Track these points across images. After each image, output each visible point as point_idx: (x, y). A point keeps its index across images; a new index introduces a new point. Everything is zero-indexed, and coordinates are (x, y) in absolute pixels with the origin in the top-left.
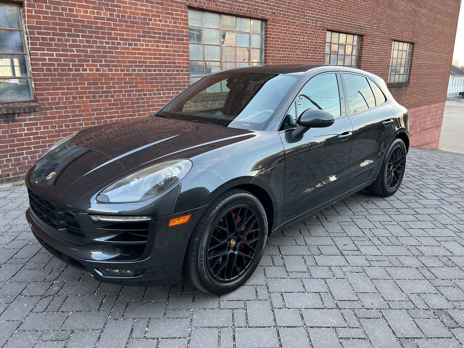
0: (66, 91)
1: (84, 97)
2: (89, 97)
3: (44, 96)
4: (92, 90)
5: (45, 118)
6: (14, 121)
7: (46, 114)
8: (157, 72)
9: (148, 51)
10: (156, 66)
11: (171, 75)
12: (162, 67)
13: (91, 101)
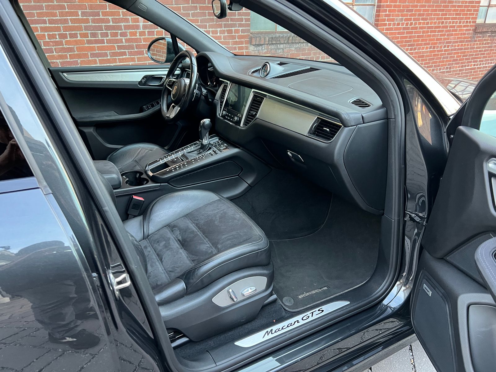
1: (79, 35)
2: (85, 35)
4: (90, 24)
13: (89, 42)
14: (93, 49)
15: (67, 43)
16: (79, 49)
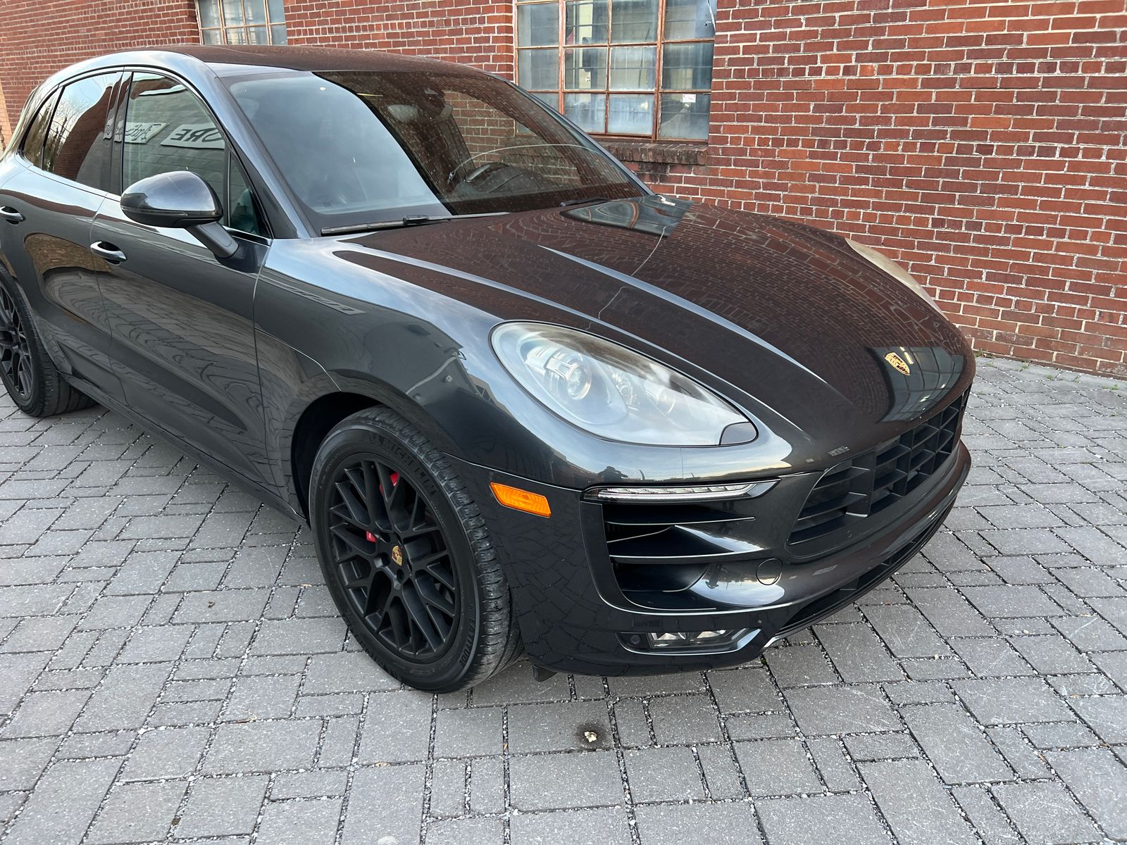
0: (762, 124)
1: (800, 142)
2: (811, 144)
3: (720, 133)
4: (823, 125)
5: (713, 182)
6: (663, 179)
7: (715, 172)
14: (816, 166)
15: (781, 154)
16: (795, 166)
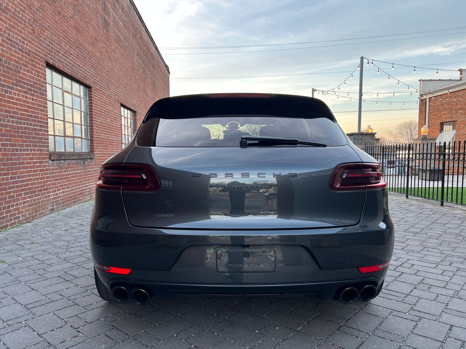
8: (26, 126)
9: (19, 101)
10: (26, 119)
11: (36, 130)
12: (29, 120)
